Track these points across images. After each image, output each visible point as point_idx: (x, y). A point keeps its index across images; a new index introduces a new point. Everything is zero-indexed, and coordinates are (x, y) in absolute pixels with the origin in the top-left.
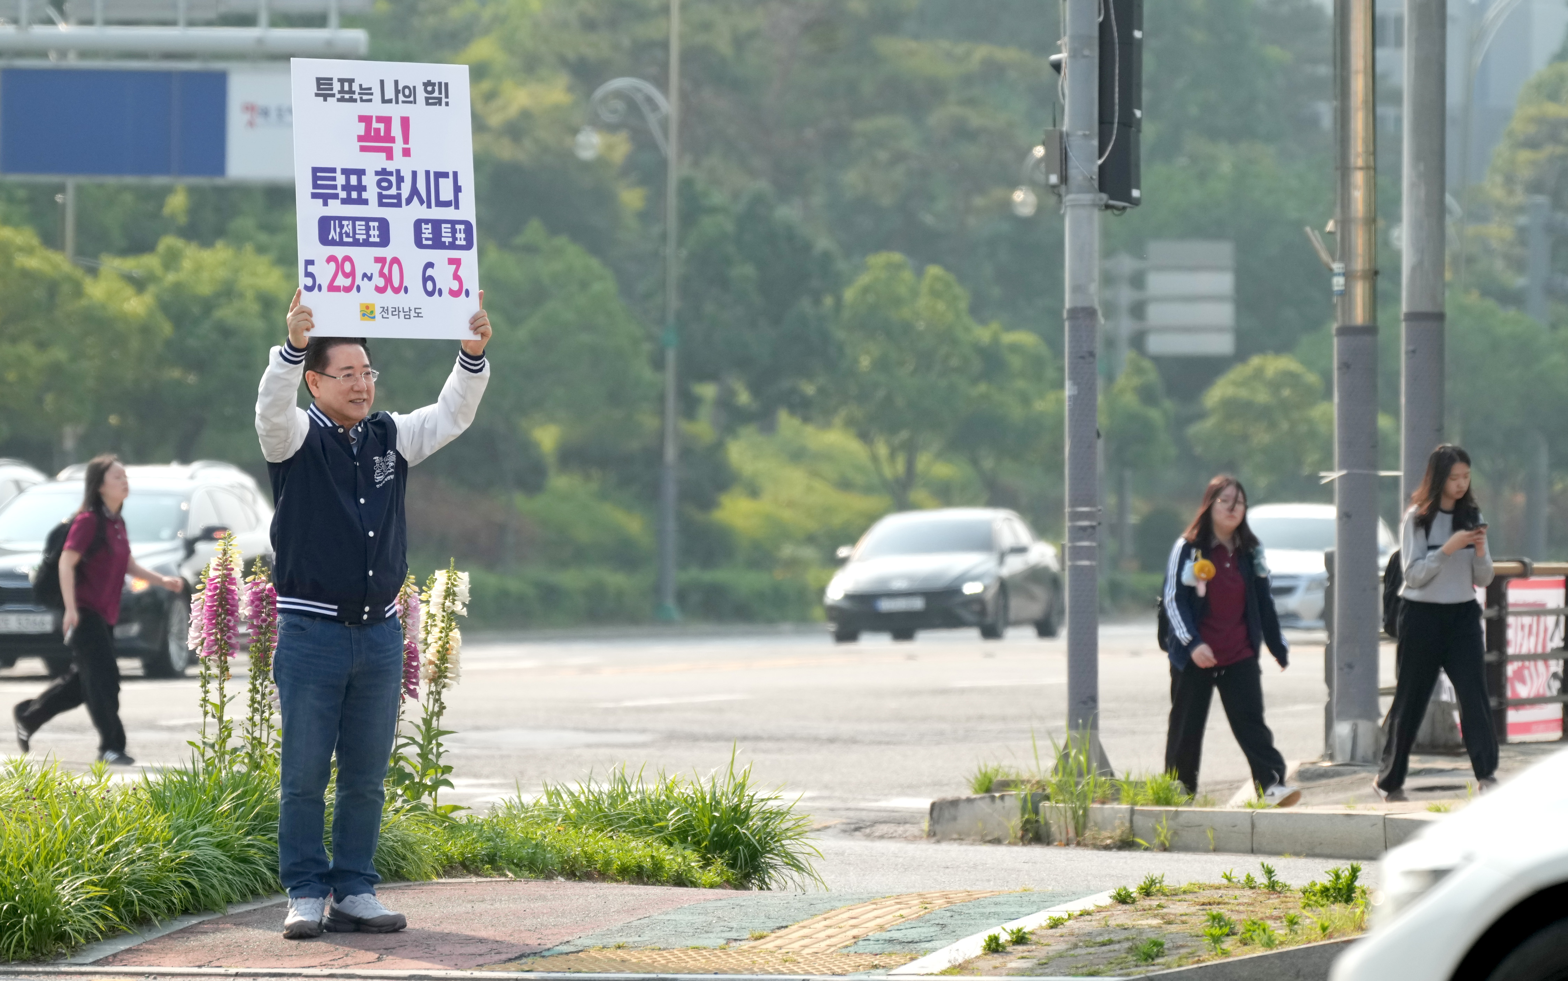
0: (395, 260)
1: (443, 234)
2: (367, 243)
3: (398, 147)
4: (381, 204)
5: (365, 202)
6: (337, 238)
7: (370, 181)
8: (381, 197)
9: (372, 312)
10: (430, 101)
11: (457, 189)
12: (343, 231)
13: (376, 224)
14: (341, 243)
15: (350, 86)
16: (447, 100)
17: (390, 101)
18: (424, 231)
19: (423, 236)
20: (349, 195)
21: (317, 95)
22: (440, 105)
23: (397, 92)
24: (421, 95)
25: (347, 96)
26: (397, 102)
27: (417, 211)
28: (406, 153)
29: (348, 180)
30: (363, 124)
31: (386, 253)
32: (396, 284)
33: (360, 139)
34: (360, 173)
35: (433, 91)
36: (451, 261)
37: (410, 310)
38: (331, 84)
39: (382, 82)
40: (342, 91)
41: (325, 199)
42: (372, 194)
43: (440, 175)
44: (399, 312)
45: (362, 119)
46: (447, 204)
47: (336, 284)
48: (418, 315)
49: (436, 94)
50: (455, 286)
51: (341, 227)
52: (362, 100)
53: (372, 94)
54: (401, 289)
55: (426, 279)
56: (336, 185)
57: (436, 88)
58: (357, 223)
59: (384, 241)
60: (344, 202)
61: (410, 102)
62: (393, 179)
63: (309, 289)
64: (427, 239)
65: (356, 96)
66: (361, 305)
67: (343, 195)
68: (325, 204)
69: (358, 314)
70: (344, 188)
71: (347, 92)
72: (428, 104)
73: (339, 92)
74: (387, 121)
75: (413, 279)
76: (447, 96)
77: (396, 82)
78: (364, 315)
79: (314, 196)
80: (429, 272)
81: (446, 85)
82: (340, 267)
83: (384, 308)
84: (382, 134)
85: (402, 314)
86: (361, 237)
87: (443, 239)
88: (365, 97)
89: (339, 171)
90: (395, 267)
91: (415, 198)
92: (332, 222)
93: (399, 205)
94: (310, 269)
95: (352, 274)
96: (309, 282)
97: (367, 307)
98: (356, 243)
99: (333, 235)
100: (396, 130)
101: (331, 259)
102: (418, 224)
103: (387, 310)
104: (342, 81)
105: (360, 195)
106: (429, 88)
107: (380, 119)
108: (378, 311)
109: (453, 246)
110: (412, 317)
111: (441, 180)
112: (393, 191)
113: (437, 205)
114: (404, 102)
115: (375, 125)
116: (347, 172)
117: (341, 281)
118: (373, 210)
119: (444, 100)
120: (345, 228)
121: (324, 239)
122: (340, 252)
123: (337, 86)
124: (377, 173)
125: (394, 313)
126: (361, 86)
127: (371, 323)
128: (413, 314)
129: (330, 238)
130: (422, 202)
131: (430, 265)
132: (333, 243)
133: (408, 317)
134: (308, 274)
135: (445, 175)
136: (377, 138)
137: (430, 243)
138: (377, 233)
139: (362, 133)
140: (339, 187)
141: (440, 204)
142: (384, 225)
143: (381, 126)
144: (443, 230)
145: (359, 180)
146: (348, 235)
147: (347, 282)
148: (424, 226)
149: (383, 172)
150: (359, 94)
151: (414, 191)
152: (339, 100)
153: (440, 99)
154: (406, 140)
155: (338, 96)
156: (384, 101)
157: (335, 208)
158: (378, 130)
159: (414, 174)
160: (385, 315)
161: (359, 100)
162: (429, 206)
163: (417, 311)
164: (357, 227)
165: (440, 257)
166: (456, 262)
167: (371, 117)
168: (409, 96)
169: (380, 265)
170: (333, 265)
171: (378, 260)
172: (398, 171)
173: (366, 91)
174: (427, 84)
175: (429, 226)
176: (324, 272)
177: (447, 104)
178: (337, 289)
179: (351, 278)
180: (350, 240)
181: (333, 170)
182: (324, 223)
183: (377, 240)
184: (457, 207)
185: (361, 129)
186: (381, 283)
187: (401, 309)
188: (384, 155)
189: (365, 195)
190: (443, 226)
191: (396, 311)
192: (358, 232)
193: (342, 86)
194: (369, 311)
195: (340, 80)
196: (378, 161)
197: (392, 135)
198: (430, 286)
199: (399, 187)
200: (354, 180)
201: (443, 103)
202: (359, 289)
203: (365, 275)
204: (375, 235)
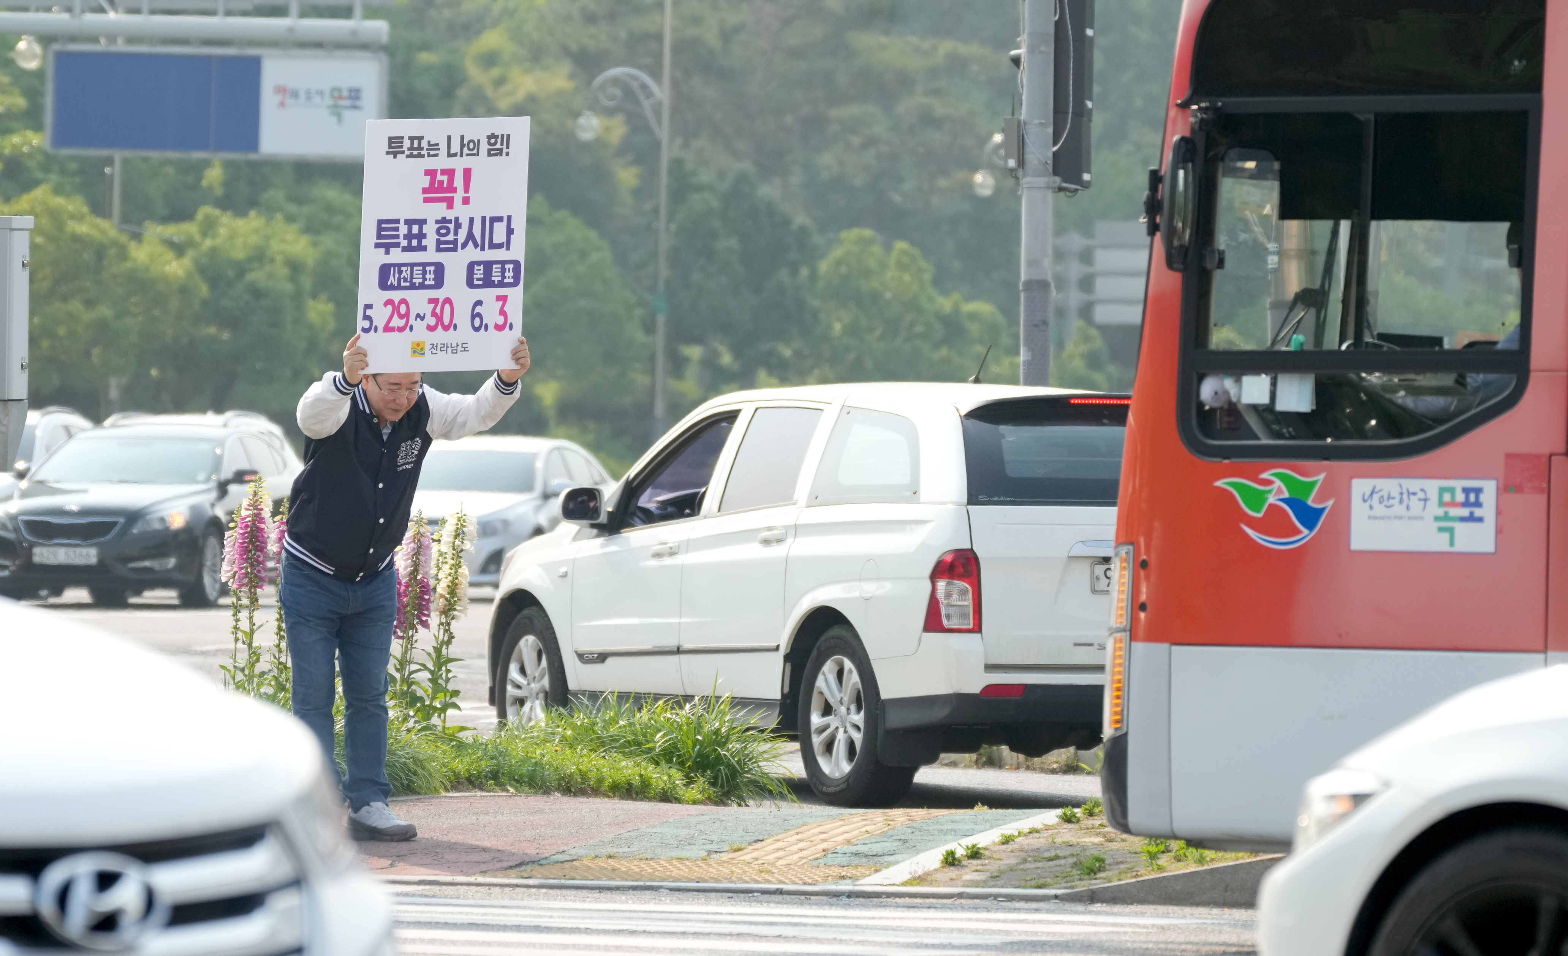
0: (448, 300)
1: (494, 274)
2: (422, 286)
3: (458, 197)
4: (439, 250)
6: (395, 283)
7: (430, 229)
8: (439, 242)
9: (422, 349)
10: (492, 152)
11: (510, 231)
12: (402, 276)
13: (432, 268)
14: (399, 288)
15: (420, 143)
16: (507, 150)
17: (455, 155)
18: (476, 272)
19: (475, 276)
20: (410, 243)
21: (388, 153)
22: (501, 155)
23: (462, 146)
24: (484, 147)
25: (415, 153)
26: (461, 155)
27: (472, 254)
28: (466, 201)
29: (410, 229)
30: (428, 178)
31: (440, 294)
32: (446, 321)
33: (425, 191)
34: (422, 222)
35: (496, 143)
36: (499, 298)
37: (457, 345)
38: (402, 142)
39: (449, 138)
40: (411, 148)
41: (387, 248)
42: (430, 241)
43: (493, 220)
44: (447, 347)
45: (428, 172)
46: (500, 246)
47: (391, 325)
48: (465, 349)
49: (498, 146)
50: (500, 320)
51: (400, 272)
52: (429, 155)
53: (439, 149)
54: (451, 326)
55: (474, 316)
56: (398, 235)
57: (499, 140)
58: (415, 268)
59: (439, 283)
60: (405, 249)
61: (474, 155)
62: (452, 226)
63: (366, 331)
64: (478, 279)
65: (424, 152)
66: (413, 343)
67: (404, 243)
68: (387, 252)
69: (410, 352)
70: (405, 237)
71: (416, 149)
72: (489, 155)
73: (409, 149)
74: (450, 173)
75: (463, 317)
76: (508, 147)
77: (462, 137)
78: (414, 352)
79: (377, 246)
80: (478, 309)
81: (508, 136)
82: (396, 309)
83: (433, 345)
84: (445, 185)
85: (450, 350)
86: (417, 281)
87: (493, 279)
88: (432, 153)
89: (402, 222)
90: (447, 306)
91: (471, 242)
92: (392, 268)
93: (455, 249)
94: (369, 312)
95: (407, 315)
96: (366, 324)
97: (418, 345)
98: (413, 287)
99: (392, 280)
100: (459, 182)
101: (389, 302)
102: (471, 266)
103: (437, 346)
104: (412, 139)
105: (420, 242)
106: (493, 141)
107: (444, 172)
108: (427, 347)
109: (502, 284)
110: (458, 351)
111: (496, 225)
112: (451, 237)
113: (489, 248)
114: (467, 155)
115: (439, 177)
116: (409, 223)
117: (397, 322)
118: (431, 255)
119: (505, 151)
120: (404, 274)
121: (384, 285)
122: (396, 296)
123: (407, 144)
124: (437, 222)
125: (442, 349)
126: (429, 142)
127: (420, 359)
128: (460, 348)
129: (389, 283)
130: (476, 245)
131: (479, 303)
132: (392, 288)
133: (455, 351)
134: (367, 318)
135: (500, 219)
136: (441, 189)
137: (481, 282)
138: (432, 276)
139: (427, 186)
140: (401, 237)
141: (493, 246)
142: (439, 269)
143: (445, 178)
144: (494, 270)
145: (421, 229)
146: (405, 280)
147: (402, 323)
148: (476, 267)
149: (444, 220)
150: (427, 149)
151: (470, 236)
152: (408, 157)
153: (501, 150)
154: (467, 190)
155: (408, 153)
156: (450, 155)
157: (397, 256)
158: (441, 182)
159: (472, 220)
161: (426, 156)
162: (483, 249)
163: (464, 346)
164: (415, 272)
165: (489, 295)
166: (503, 299)
167: (436, 170)
168: (473, 149)
169: (432, 305)
170: (390, 308)
171: (431, 301)
172: (457, 219)
173: (434, 147)
174: (489, 138)
175: (481, 267)
176: (380, 315)
177: (507, 154)
178: (392, 330)
179: (405, 319)
180: (408, 284)
181: (397, 221)
182: (385, 271)
183: (432, 283)
184: (508, 248)
185: (426, 182)
186: (432, 321)
187: (449, 345)
188: (444, 205)
189: (424, 242)
190: (494, 266)
191: (445, 347)
192: (415, 276)
193: (412, 143)
194: (419, 348)
195: (410, 138)
196: (439, 210)
197: (454, 186)
198: (477, 322)
199: (456, 234)
200: (415, 229)
201: (504, 154)
202: (411, 328)
203: (418, 316)
204: (430, 280)
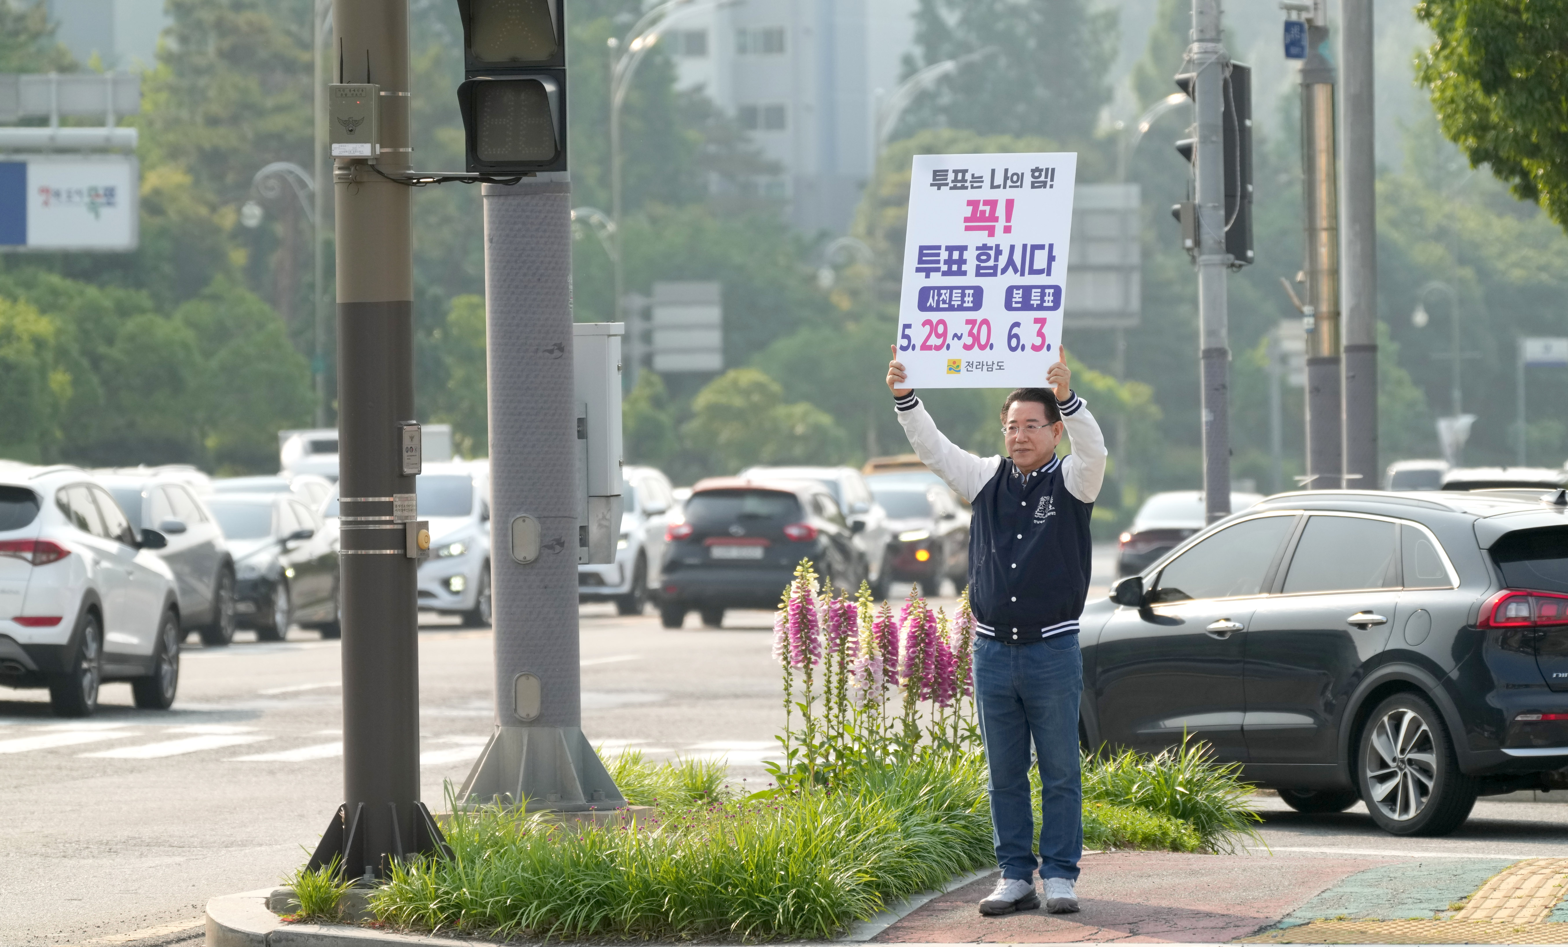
0: (985, 322)
1: (1033, 298)
2: (961, 308)
3: (1000, 226)
4: (978, 274)
5: (964, 273)
6: (934, 305)
7: (970, 256)
8: (978, 268)
9: (958, 366)
10: (1036, 185)
11: (1051, 258)
12: (941, 299)
13: (971, 292)
14: (938, 309)
15: (963, 176)
16: (1052, 183)
17: (998, 187)
18: (1014, 296)
19: (1014, 299)
20: (950, 268)
21: (932, 185)
22: (1045, 187)
23: (1006, 178)
24: (1028, 179)
25: (959, 185)
26: (1005, 187)
27: (1012, 278)
28: (1007, 230)
29: (950, 255)
30: (971, 208)
31: (978, 316)
32: (983, 341)
33: (966, 220)
34: (962, 249)
35: (1040, 176)
36: (1036, 321)
37: (993, 363)
38: (947, 175)
39: (993, 171)
40: (955, 180)
41: (928, 272)
42: (970, 266)
43: (1035, 247)
44: (983, 365)
45: (970, 203)
46: (1040, 272)
47: (928, 343)
48: (1000, 368)
49: (1042, 179)
50: (1038, 342)
51: (939, 295)
52: (972, 187)
53: (982, 182)
54: (987, 346)
55: (1010, 337)
56: (939, 260)
57: (1043, 174)
58: (954, 291)
59: (977, 304)
60: (945, 274)
61: (1017, 187)
62: (992, 253)
63: (904, 349)
64: (1016, 303)
65: (968, 184)
66: (949, 360)
67: (944, 268)
68: (928, 276)
69: (946, 368)
70: (946, 262)
71: (959, 181)
72: (1033, 187)
73: (953, 182)
74: (993, 204)
75: (999, 337)
76: (1052, 180)
77: (1006, 171)
78: (950, 369)
79: (918, 270)
80: (1015, 330)
81: (1053, 170)
82: (933, 329)
83: (969, 363)
84: (987, 215)
85: (985, 368)
86: (956, 304)
87: (1032, 302)
88: (975, 185)
89: (943, 248)
90: (984, 328)
91: (1011, 268)
92: (932, 292)
93: (995, 274)
94: (907, 331)
95: (945, 334)
96: (905, 343)
97: (954, 363)
98: (951, 308)
99: (931, 302)
100: (1001, 212)
101: (928, 322)
102: (1010, 291)
103: (972, 364)
104: (957, 172)
105: (959, 268)
106: (1037, 174)
107: (986, 203)
108: (963, 365)
109: (1041, 308)
110: (994, 369)
111: (1037, 252)
113: (1029, 274)
114: (1010, 187)
115: (982, 207)
116: (951, 249)
117: (934, 341)
118: (970, 280)
119: (1049, 183)
120: (943, 296)
121: (923, 306)
122: (934, 316)
123: (951, 176)
124: (978, 248)
125: (978, 367)
126: (973, 175)
127: (955, 376)
128: (995, 366)
129: (928, 305)
130: (1016, 271)
131: (1017, 324)
132: (931, 309)
133: (991, 369)
134: (905, 336)
135: (1042, 247)
136: (983, 218)
137: (1019, 305)
138: (971, 299)
140: (942, 262)
141: (1033, 272)
142: (978, 292)
143: (987, 208)
144: (1033, 294)
145: (961, 255)
146: (944, 302)
147: (939, 342)
148: (1015, 291)
149: (985, 247)
150: (971, 182)
151: (1011, 262)
152: (951, 188)
153: (1045, 183)
154: (1008, 218)
155: (951, 185)
156: (993, 187)
157: (937, 279)
158: (984, 212)
159: (1012, 248)
160: (970, 369)
161: (969, 187)
162: (1022, 274)
163: (1000, 364)
164: (954, 295)
165: (1027, 318)
166: (1042, 322)
167: (979, 201)
168: (1017, 182)
169: (970, 326)
170: (928, 327)
171: (968, 322)
172: (998, 246)
173: (977, 180)
174: (1034, 171)
175: (1021, 291)
176: (918, 334)
177: (1051, 186)
178: (929, 348)
179: (942, 339)
180: (946, 306)
181: (938, 248)
182: (924, 293)
183: (971, 305)
184: (1049, 274)
185: (968, 211)
186: (969, 341)
187: (985, 363)
188: (986, 233)
189: (964, 268)
190: (1034, 290)
191: (980, 365)
192: (954, 299)
193: (956, 176)
194: (955, 366)
195: (954, 171)
196: (980, 238)
197: (996, 215)
198: (1014, 342)
199: (996, 260)
200: (956, 255)
201: (1048, 186)
202: (948, 347)
203: (955, 335)
204: (969, 301)
